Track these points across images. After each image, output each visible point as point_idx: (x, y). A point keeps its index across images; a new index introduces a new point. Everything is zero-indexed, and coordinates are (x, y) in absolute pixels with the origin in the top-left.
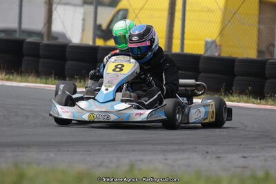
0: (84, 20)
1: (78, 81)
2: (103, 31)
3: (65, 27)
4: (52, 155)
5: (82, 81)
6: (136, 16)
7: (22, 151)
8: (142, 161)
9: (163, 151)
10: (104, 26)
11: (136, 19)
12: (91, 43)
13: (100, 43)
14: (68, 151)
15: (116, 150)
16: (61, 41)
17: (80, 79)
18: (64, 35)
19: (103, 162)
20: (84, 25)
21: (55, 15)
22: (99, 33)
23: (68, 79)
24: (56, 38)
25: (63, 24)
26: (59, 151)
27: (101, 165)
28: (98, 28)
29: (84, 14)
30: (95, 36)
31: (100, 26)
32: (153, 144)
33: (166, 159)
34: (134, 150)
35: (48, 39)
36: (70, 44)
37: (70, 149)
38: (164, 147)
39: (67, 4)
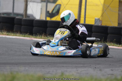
0: (41, 9)
1: (39, 36)
2: (50, 14)
3: (33, 12)
4: (27, 68)
5: (41, 36)
6: (65, 7)
7: (14, 67)
8: (67, 71)
9: (76, 67)
10: (50, 12)
11: (65, 9)
12: (44, 19)
13: (48, 19)
14: (34, 67)
15: (55, 66)
16: (31, 18)
17: (40, 35)
18: (32, 16)
19: (49, 72)
20: (41, 11)
21: (29, 7)
22: (48, 15)
23: (34, 35)
24: (29, 17)
25: (32, 11)
26: (30, 66)
27: (49, 73)
28: (47, 12)
29: (42, 6)
30: (46, 16)
31: (49, 12)
32: (72, 64)
33: (77, 71)
34: (63, 67)
35: (26, 17)
36: (35, 20)
37: (35, 66)
38: (76, 65)
39: (34, 2)
